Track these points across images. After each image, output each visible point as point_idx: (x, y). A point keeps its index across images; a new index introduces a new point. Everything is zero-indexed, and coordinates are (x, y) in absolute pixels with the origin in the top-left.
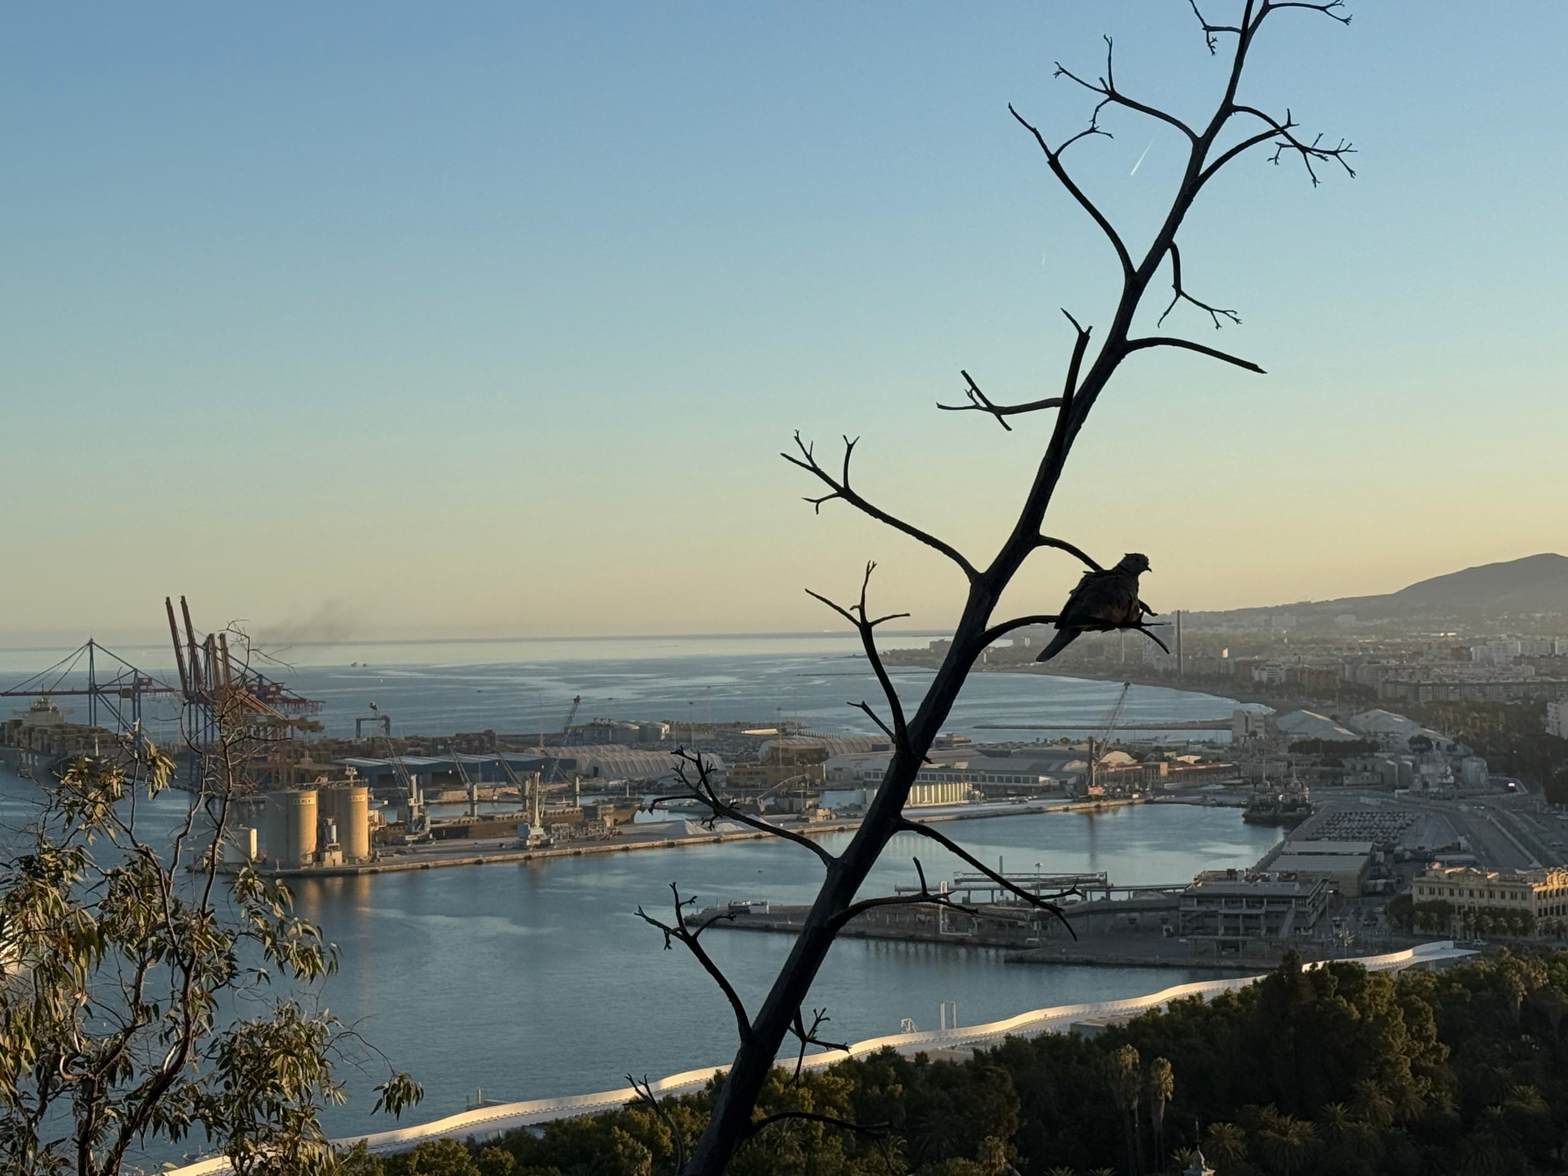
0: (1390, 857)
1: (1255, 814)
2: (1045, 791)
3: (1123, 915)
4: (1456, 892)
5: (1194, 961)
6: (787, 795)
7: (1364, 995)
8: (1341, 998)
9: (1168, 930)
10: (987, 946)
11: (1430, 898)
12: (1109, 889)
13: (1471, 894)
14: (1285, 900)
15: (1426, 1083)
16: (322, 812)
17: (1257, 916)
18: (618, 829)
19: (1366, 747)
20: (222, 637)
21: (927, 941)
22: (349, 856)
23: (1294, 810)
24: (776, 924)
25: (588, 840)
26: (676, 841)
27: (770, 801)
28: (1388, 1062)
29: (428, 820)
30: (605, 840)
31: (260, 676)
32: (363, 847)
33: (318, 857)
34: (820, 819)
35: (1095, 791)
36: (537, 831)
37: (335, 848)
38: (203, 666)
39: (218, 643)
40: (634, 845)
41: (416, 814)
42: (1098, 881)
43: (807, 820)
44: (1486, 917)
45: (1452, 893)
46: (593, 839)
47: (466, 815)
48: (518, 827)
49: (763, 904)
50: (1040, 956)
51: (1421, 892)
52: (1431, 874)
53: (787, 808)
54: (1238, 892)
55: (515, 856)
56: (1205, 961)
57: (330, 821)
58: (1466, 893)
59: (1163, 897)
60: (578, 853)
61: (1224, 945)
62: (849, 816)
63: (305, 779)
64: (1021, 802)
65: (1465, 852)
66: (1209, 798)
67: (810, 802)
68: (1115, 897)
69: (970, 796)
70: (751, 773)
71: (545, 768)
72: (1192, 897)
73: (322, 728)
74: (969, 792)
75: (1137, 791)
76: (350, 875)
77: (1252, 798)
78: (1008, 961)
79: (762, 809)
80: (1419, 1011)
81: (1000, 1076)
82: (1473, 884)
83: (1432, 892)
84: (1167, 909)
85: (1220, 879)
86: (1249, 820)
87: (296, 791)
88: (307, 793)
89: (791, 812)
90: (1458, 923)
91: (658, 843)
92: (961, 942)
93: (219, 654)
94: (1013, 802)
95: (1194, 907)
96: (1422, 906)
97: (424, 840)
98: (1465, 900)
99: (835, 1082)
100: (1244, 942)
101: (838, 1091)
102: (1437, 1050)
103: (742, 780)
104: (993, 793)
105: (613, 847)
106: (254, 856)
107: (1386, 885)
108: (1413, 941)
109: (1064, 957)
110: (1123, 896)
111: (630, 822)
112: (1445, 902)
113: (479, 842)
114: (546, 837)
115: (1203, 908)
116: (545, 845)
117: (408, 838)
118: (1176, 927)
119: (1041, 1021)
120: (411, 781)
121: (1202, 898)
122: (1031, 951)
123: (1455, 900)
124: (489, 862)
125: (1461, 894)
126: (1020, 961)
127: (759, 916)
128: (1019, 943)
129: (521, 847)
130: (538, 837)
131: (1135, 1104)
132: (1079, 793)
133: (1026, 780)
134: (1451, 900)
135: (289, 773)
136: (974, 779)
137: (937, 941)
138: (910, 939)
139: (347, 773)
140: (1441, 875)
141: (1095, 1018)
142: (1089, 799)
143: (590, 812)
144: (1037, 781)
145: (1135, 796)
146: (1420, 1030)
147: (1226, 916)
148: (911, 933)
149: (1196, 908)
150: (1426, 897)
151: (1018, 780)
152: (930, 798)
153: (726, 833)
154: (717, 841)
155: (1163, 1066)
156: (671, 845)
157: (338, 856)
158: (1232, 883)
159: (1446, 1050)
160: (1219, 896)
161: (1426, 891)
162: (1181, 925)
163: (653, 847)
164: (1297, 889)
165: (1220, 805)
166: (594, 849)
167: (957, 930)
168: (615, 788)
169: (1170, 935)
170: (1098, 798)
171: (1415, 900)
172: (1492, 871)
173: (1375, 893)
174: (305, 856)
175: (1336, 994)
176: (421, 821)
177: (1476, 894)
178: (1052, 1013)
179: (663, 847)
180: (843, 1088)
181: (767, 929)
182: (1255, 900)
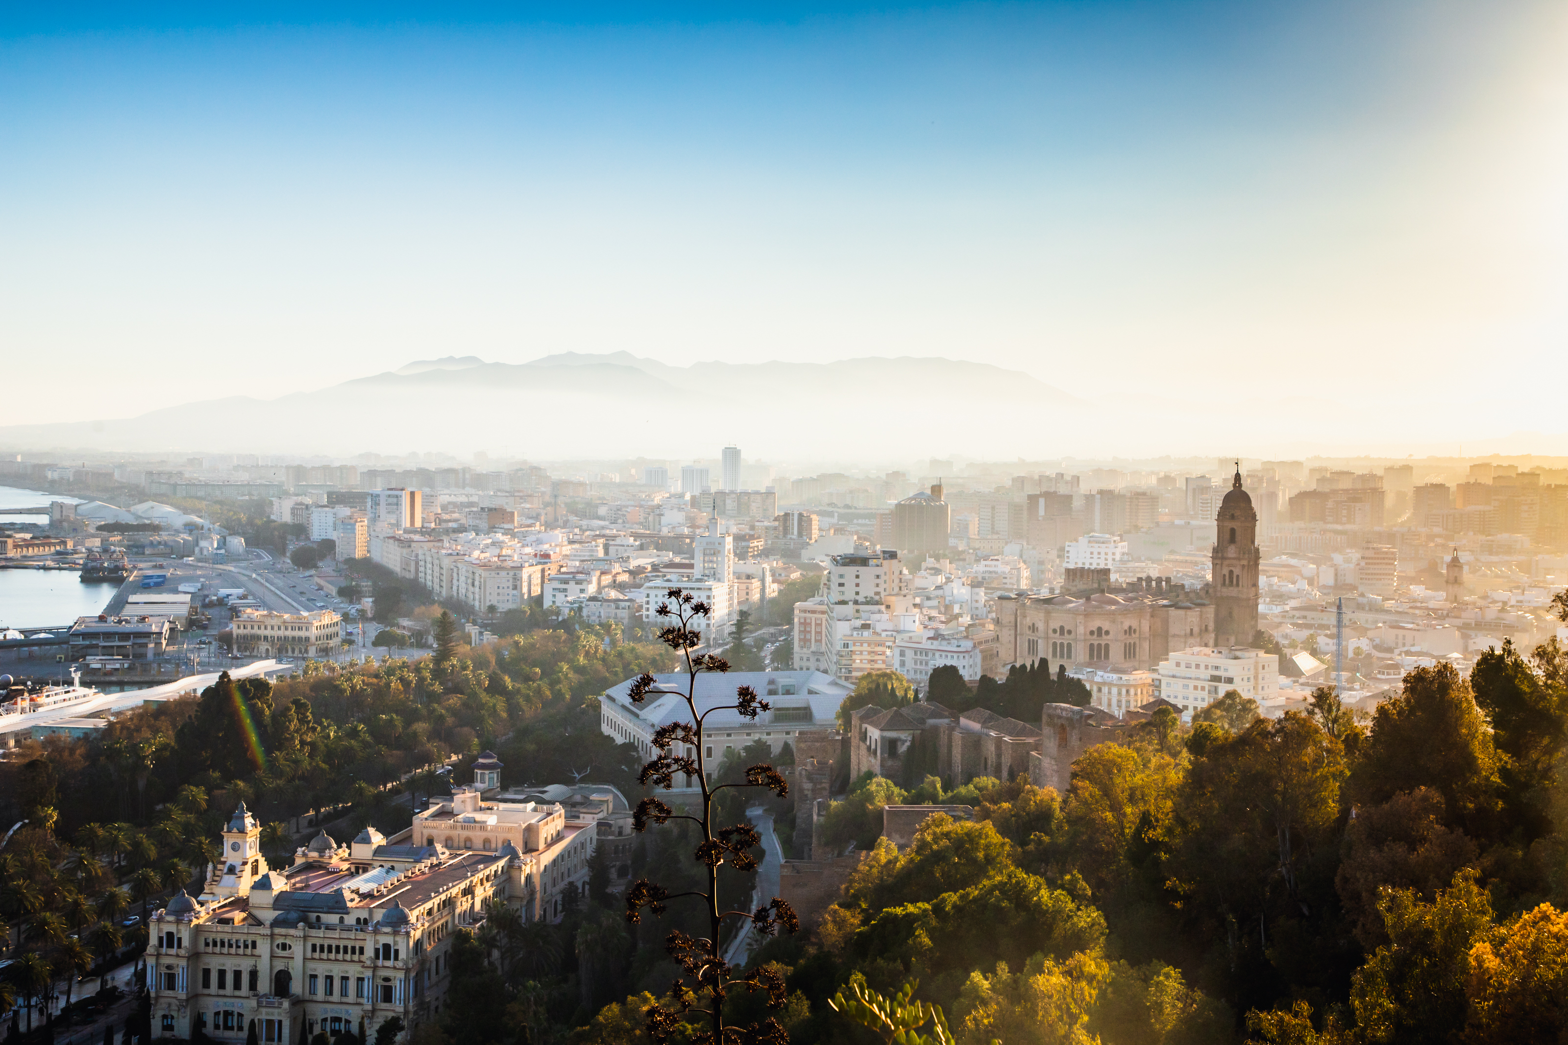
1: (87, 576)
3: (21, 649)
4: (263, 627)
8: (257, 701)
11: (245, 631)
12: (4, 631)
13: (272, 628)
17: (126, 647)
23: (117, 572)
45: (259, 628)
51: (239, 627)
52: (245, 615)
54: (112, 631)
58: (269, 628)
59: (52, 636)
68: (11, 636)
72: (78, 635)
77: (81, 565)
80: (304, 706)
82: (274, 622)
83: (246, 628)
84: (61, 644)
85: (95, 622)
86: (84, 580)
95: (80, 642)
98: (269, 632)
110: (17, 636)
112: (255, 634)
115: (88, 643)
118: (68, 656)
121: (85, 635)
123: (262, 632)
125: (266, 628)
134: (259, 632)
140: (252, 616)
146: (304, 718)
147: (104, 647)
150: (241, 631)
158: (103, 625)
160: (99, 634)
161: (242, 628)
162: (70, 654)
164: (152, 627)
169: (63, 661)
171: (235, 633)
172: (286, 613)
177: (276, 628)
182: (125, 636)
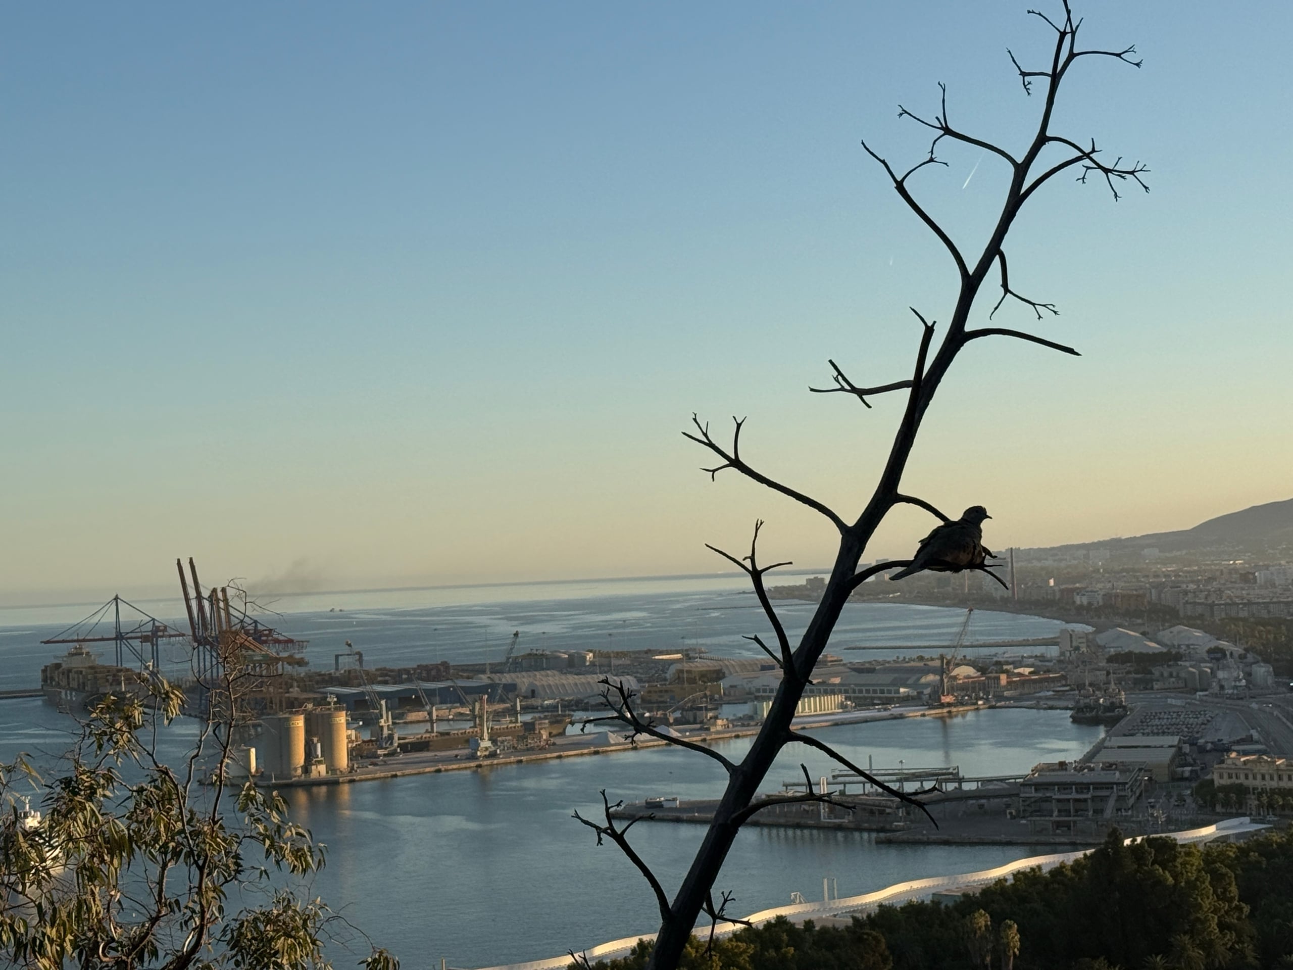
0: (1195, 748)
1: (1080, 715)
2: (906, 700)
3: (974, 801)
4: (1250, 776)
5: (1034, 839)
6: (692, 709)
7: (1177, 864)
8: (1157, 867)
9: (1011, 813)
10: (860, 830)
11: (1229, 782)
12: (961, 780)
13: (1263, 778)
14: (1109, 786)
15: (1231, 936)
16: (309, 732)
17: (1085, 800)
18: (552, 740)
19: (1171, 657)
20: (224, 590)
21: (810, 827)
22: (331, 768)
23: (1113, 711)
24: (684, 816)
25: (528, 750)
26: (600, 749)
27: (678, 714)
28: (1198, 919)
29: (396, 737)
30: (542, 749)
31: (256, 622)
32: (343, 760)
33: (306, 769)
34: (719, 728)
35: (946, 699)
36: (486, 743)
37: (320, 762)
38: (208, 615)
39: (220, 595)
40: (566, 753)
41: (386, 732)
42: (951, 774)
43: (708, 729)
44: (1276, 796)
45: (1247, 777)
46: (532, 749)
47: (427, 732)
48: (470, 741)
49: (674, 800)
50: (905, 837)
51: (1221, 777)
52: (1229, 762)
53: (692, 719)
54: (1069, 780)
55: (468, 765)
56: (1043, 839)
57: (315, 740)
58: (1259, 777)
59: (1005, 786)
60: (520, 761)
61: (1058, 825)
62: (743, 725)
63: (293, 706)
64: (885, 710)
65: (1257, 742)
66: (1042, 703)
67: (710, 714)
68: (966, 787)
69: (843, 706)
70: (661, 691)
71: (491, 691)
72: (1030, 785)
73: (307, 664)
74: (842, 702)
75: (981, 699)
76: (332, 784)
77: (1078, 702)
78: (879, 842)
79: (671, 721)
80: (1224, 875)
81: (875, 938)
82: (1264, 769)
83: (1230, 777)
84: (1010, 796)
85: (1053, 770)
86: (1075, 720)
87: (287, 715)
88: (295, 717)
89: (695, 723)
90: (1253, 802)
91: (586, 751)
92: (839, 828)
93: (222, 605)
94: (879, 710)
95: (1032, 793)
96: (1222, 788)
97: (393, 754)
98: (1258, 783)
99: (737, 946)
100: (1075, 822)
101: (741, 953)
102: (1239, 909)
103: (655, 697)
104: (862, 703)
105: (549, 755)
106: (253, 770)
107: (1192, 771)
108: (1217, 818)
109: (925, 839)
110: (973, 786)
111: (562, 734)
112: (1241, 785)
113: (439, 754)
114: (493, 749)
115: (1040, 795)
116: (493, 755)
117: (380, 752)
118: (1018, 811)
119: (907, 892)
120: (381, 706)
121: (1038, 786)
122: (898, 834)
123: (1250, 783)
124: (446, 770)
125: (1255, 778)
126: (889, 842)
127: (671, 809)
128: (888, 827)
129: (473, 757)
130: (487, 749)
131: (988, 959)
132: (934, 701)
133: (889, 692)
134: (1246, 783)
135: (281, 702)
136: (846, 692)
137: (819, 827)
138: (798, 826)
139: (329, 699)
140: (1237, 762)
141: (953, 888)
142: (942, 706)
143: (529, 727)
144: (898, 692)
145: (980, 702)
146: (1224, 893)
147: (1059, 801)
148: (797, 821)
149: (1034, 794)
150: (1226, 781)
151: (882, 692)
152: (810, 708)
153: (642, 742)
154: (635, 749)
155: (1010, 927)
156: (596, 753)
157: (322, 768)
158: (1064, 773)
159: (1247, 909)
160: (1053, 784)
161: (1226, 776)
162: (1022, 809)
163: (582, 755)
164: (1117, 776)
165: (1051, 708)
166: (533, 757)
167: (835, 818)
168: (548, 707)
169: (1013, 817)
170: (949, 705)
171: (1216, 784)
172: (1279, 758)
173: (1183, 779)
174: (296, 769)
175: (1153, 864)
176: (390, 737)
177: (1267, 777)
178: (916, 884)
179: (590, 754)
180: (745, 951)
181: (678, 820)
182: (1083, 787)
